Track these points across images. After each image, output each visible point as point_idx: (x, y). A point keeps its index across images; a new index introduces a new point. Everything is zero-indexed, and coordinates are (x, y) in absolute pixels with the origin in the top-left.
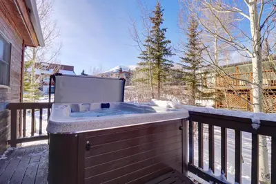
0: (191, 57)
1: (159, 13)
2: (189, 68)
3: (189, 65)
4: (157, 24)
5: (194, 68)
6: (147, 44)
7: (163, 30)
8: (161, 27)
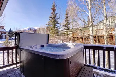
0: (67, 25)
1: (54, 6)
2: (66, 29)
3: (66, 28)
4: (54, 11)
5: (68, 29)
6: (50, 19)
7: (56, 14)
8: (55, 12)
